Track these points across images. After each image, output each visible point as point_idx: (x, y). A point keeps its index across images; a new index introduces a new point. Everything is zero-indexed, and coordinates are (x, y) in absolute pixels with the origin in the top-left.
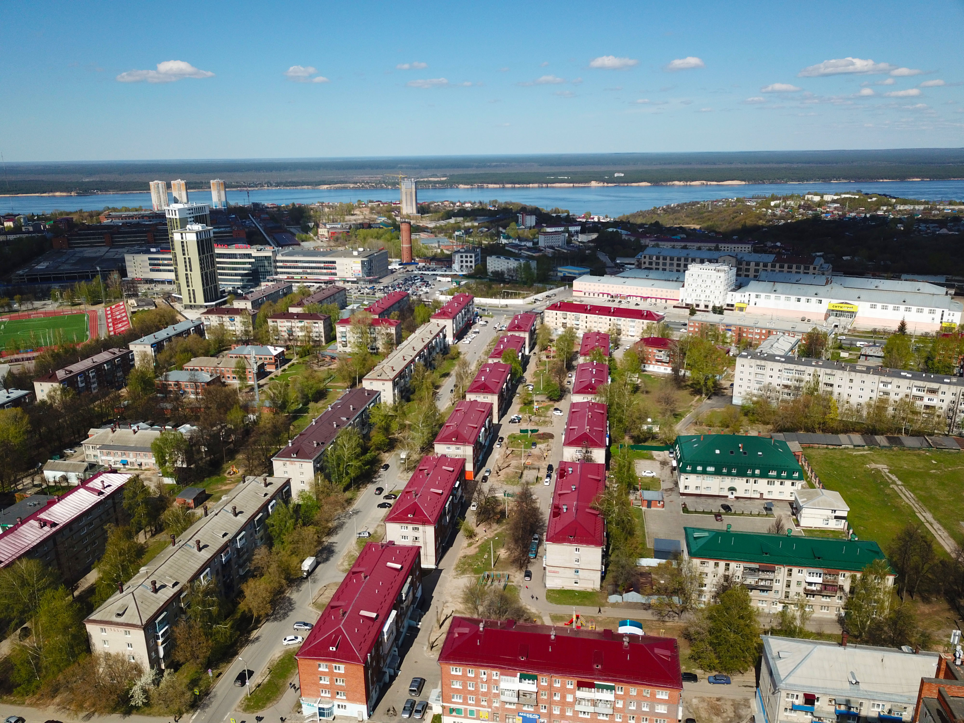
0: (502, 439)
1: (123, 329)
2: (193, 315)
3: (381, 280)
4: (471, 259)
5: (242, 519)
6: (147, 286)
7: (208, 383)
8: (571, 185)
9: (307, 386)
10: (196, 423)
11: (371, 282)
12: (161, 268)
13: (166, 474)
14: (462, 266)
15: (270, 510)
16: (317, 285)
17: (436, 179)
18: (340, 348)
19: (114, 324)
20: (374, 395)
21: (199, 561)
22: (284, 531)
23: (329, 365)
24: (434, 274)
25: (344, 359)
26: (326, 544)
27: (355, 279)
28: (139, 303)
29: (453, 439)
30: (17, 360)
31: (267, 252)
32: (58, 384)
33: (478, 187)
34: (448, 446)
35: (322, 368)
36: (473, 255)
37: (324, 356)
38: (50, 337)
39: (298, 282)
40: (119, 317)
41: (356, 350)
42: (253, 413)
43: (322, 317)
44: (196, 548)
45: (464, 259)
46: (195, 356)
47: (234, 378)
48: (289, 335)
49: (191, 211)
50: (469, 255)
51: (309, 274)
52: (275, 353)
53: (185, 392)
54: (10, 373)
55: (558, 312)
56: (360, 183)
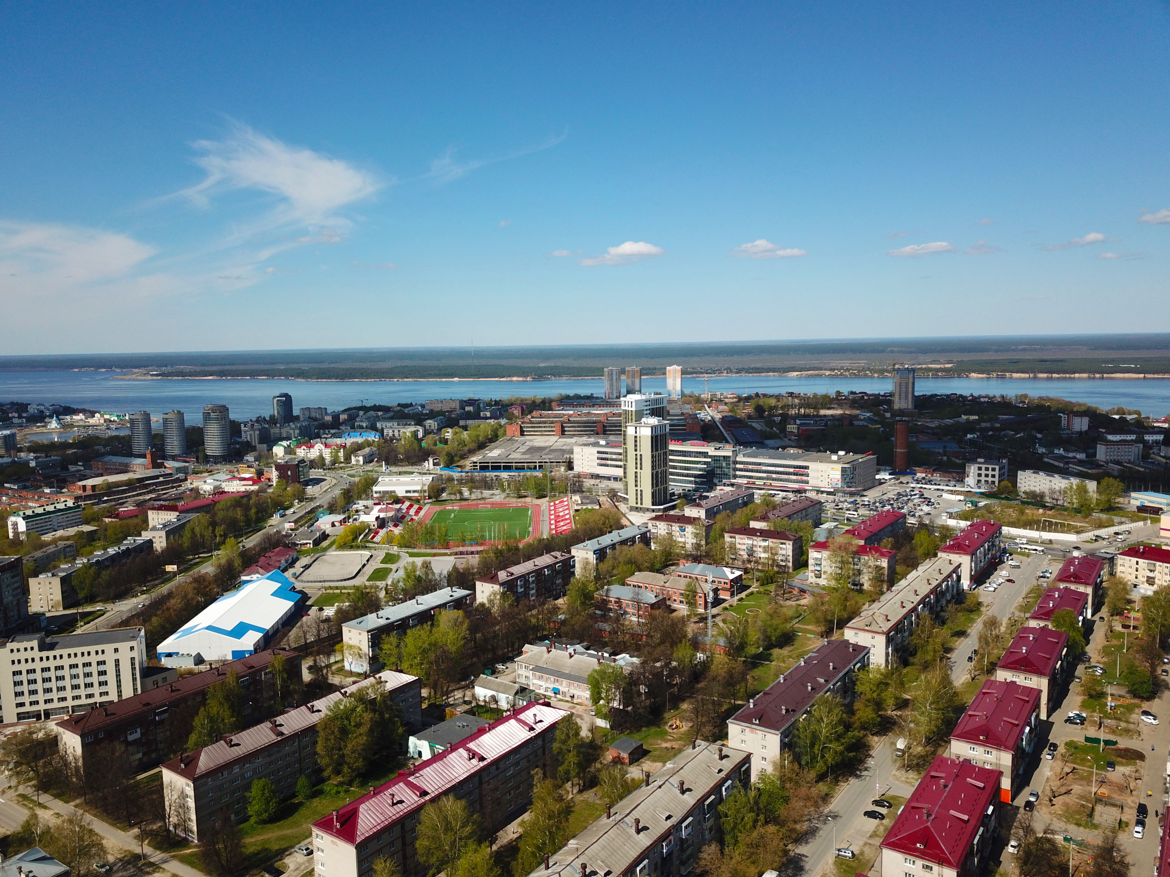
0: (1055, 746)
1: (565, 528)
2: (638, 519)
3: (865, 493)
4: (993, 473)
5: (690, 800)
6: (593, 481)
7: (653, 606)
8: (1142, 376)
9: (770, 626)
10: (636, 654)
11: (852, 494)
12: (609, 462)
13: (599, 714)
14: (979, 481)
15: (724, 794)
16: (782, 494)
17: (938, 366)
18: (812, 579)
19: (556, 522)
20: (861, 651)
21: (636, 847)
22: (740, 827)
23: (798, 600)
24: (938, 490)
25: (819, 593)
26: (792, 854)
27: (832, 490)
28: (584, 501)
29: (981, 738)
30: (462, 553)
31: (727, 451)
32: (498, 587)
33: (998, 377)
34: (973, 746)
35: (789, 603)
36: (997, 467)
37: (792, 587)
38: (494, 531)
39: (761, 489)
40: (561, 514)
41: (833, 583)
42: (704, 651)
43: (792, 537)
44: (634, 828)
45: (983, 472)
46: (640, 570)
47: (681, 602)
48: (749, 555)
49: (648, 403)
50: (990, 467)
51: (773, 479)
52: (731, 577)
53: (626, 613)
54: (455, 568)
55: (1141, 561)
56: (839, 370)
